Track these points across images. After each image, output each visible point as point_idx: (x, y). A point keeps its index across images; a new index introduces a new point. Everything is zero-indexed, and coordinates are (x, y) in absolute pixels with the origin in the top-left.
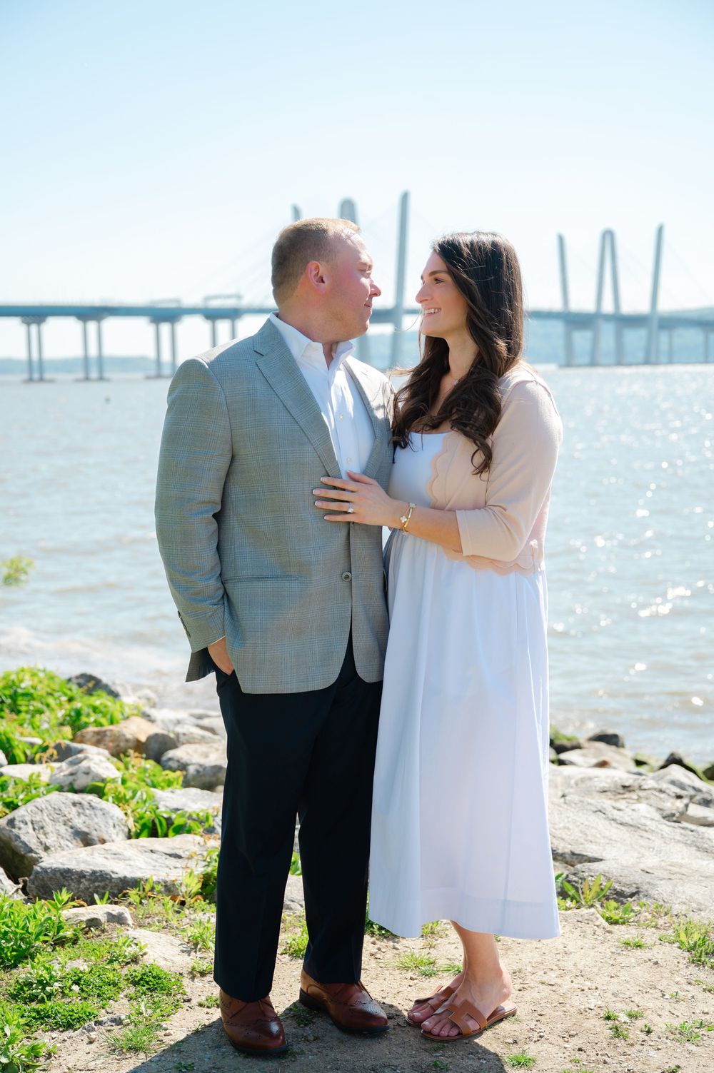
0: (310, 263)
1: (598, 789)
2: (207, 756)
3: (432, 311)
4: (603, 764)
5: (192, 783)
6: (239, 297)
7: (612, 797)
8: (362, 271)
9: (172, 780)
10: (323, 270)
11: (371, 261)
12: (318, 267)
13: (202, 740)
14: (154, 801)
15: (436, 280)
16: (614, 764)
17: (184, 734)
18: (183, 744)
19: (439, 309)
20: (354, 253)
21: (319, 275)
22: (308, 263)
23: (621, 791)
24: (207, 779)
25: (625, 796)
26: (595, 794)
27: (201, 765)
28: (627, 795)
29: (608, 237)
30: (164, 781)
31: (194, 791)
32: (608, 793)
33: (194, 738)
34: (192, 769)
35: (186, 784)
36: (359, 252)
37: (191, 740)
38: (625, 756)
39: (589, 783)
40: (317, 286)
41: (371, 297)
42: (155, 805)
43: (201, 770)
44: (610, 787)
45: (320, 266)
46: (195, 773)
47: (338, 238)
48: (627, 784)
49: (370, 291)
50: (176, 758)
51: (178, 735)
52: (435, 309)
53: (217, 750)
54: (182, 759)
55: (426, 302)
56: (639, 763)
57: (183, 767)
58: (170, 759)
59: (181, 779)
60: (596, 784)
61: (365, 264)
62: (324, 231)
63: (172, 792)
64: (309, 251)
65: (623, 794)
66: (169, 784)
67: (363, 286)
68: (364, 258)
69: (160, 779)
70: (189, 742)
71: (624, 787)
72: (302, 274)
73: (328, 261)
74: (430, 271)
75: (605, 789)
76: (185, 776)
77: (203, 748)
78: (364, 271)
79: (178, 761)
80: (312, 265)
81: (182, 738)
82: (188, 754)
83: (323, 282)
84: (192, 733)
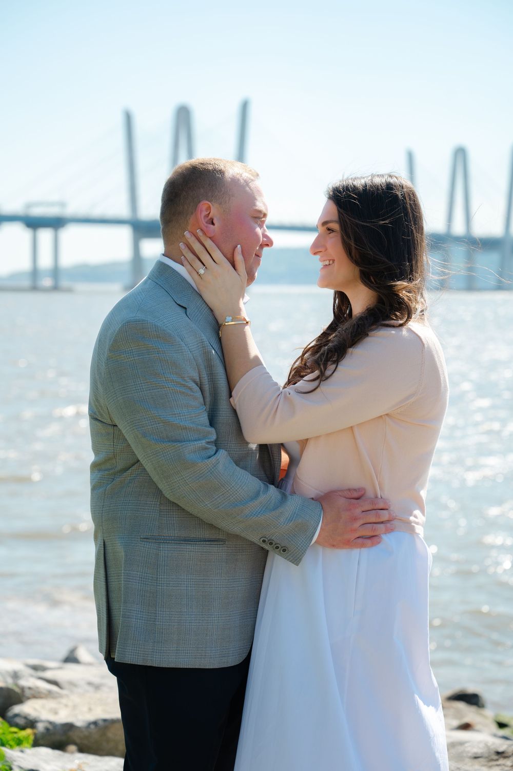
0: (202, 203)
1: (470, 755)
2: (56, 713)
3: (327, 263)
4: (466, 727)
5: (41, 742)
6: (63, 205)
7: (486, 763)
8: (256, 218)
9: (21, 738)
10: (215, 212)
11: (267, 209)
12: (209, 208)
13: (49, 695)
14: (6, 761)
15: (329, 229)
16: (478, 727)
17: (30, 688)
18: (28, 698)
19: (333, 261)
20: (251, 198)
21: (210, 217)
22: (199, 202)
23: (495, 757)
24: (58, 738)
25: (498, 763)
26: (467, 760)
27: (50, 723)
28: (501, 761)
29: (460, 154)
30: (13, 739)
31: (44, 751)
32: (480, 760)
33: (39, 692)
34: (41, 727)
35: (36, 744)
36: (256, 199)
37: (37, 695)
38: (485, 717)
39: (460, 749)
40: (207, 227)
41: (262, 246)
42: (8, 766)
43: (50, 727)
44: (482, 753)
45: (211, 206)
46: (45, 731)
47: (235, 181)
48: (501, 750)
49: (261, 240)
50: (22, 714)
51: (23, 689)
52: (330, 260)
53: (66, 706)
54: (29, 715)
55: (321, 254)
56: (502, 725)
57: (31, 724)
58: (16, 715)
59: (32, 738)
60: (469, 749)
61: (260, 212)
62: (221, 172)
63: (22, 751)
64: (202, 190)
65: (497, 760)
66: (19, 742)
67: (256, 235)
68: (260, 205)
69: (9, 737)
70: (35, 697)
71: (498, 753)
72: (192, 214)
73: (220, 204)
74: (323, 221)
75: (478, 756)
76: (35, 734)
77: (50, 704)
78: (259, 218)
79: (25, 718)
80: (204, 204)
81: (28, 693)
82: (35, 709)
83: (213, 224)
84: (37, 688)
